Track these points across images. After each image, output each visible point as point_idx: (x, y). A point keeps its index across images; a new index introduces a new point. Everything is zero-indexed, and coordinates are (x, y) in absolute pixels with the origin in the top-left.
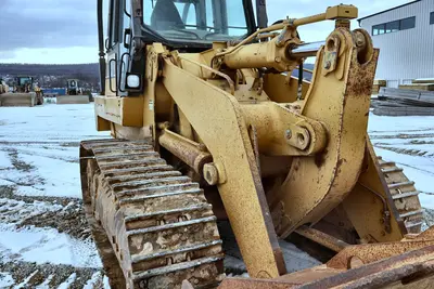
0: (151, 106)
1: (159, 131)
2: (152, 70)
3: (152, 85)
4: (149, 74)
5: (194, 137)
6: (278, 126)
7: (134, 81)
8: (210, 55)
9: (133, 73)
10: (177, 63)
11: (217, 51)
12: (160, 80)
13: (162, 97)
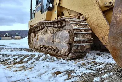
7: (51, 5)
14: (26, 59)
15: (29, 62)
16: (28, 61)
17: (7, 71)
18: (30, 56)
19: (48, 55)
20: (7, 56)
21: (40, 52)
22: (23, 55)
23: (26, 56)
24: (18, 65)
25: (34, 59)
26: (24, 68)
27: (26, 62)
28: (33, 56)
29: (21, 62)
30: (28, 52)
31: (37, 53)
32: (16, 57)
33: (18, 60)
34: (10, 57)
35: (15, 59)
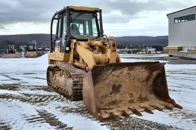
0: (72, 55)
1: (74, 62)
2: (73, 46)
3: (72, 50)
4: (72, 47)
5: (83, 62)
6: (101, 58)
7: (67, 49)
8: (87, 42)
9: (67, 46)
10: (79, 44)
11: (89, 42)
12: (75, 48)
13: (75, 53)
14: (44, 99)
15: (46, 102)
16: (45, 100)
17: (33, 106)
18: (47, 97)
19: (62, 96)
20: (30, 95)
21: (57, 92)
22: (42, 96)
23: (44, 96)
24: (38, 103)
25: (49, 100)
26: (42, 105)
27: (43, 101)
28: (50, 96)
29: (40, 101)
30: (46, 92)
31: (54, 94)
32: (36, 97)
33: (38, 100)
34: (31, 97)
35: (36, 99)
